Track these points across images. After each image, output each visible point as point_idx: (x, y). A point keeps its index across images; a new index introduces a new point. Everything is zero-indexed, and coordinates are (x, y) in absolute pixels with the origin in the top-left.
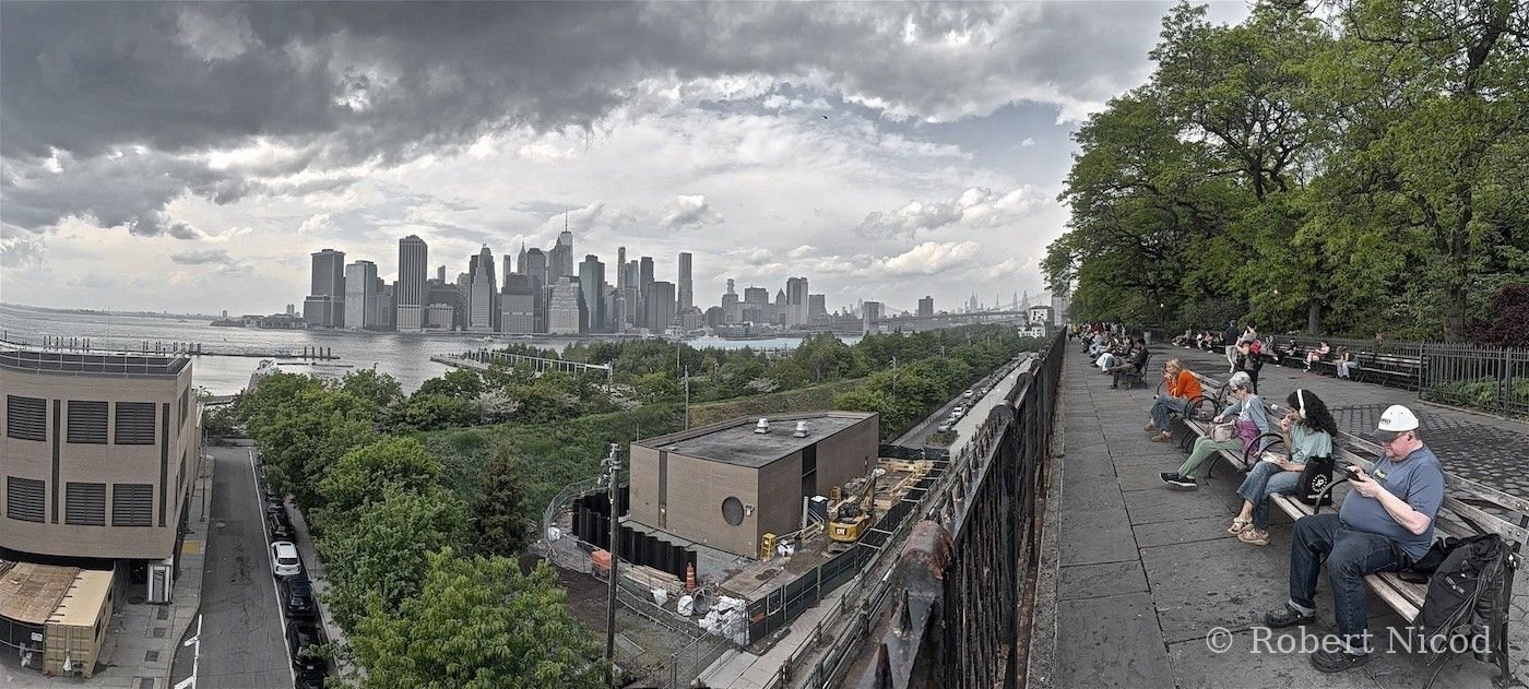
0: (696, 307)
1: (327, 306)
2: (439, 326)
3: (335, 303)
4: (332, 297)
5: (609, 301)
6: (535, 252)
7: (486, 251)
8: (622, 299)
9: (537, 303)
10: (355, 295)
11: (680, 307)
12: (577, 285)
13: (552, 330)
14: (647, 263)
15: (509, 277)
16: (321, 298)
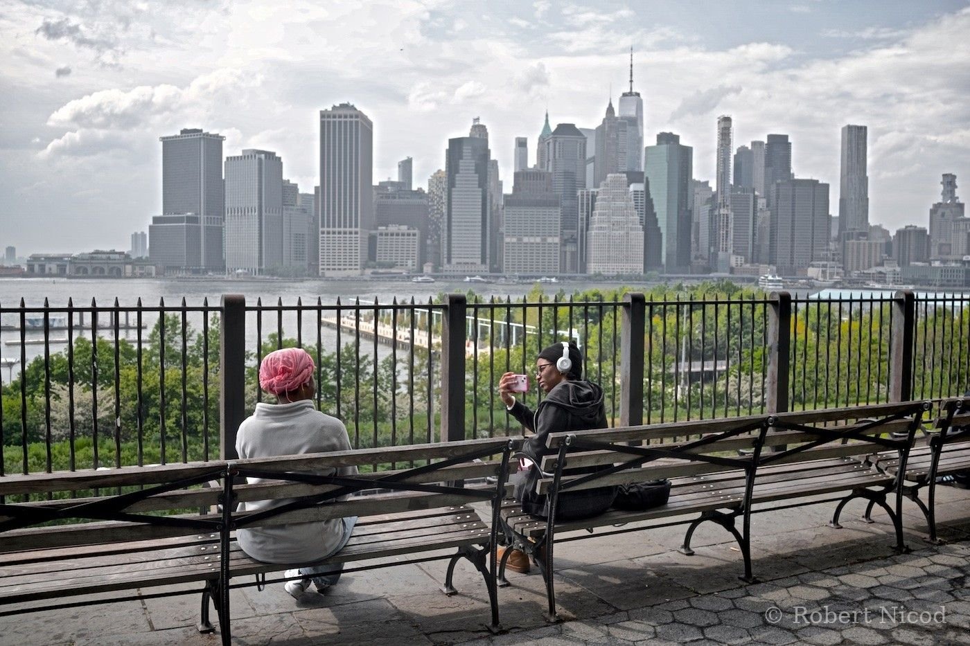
0: (878, 228)
1: (193, 235)
2: (392, 266)
3: (207, 228)
4: (202, 217)
5: (702, 214)
6: (567, 129)
7: (480, 131)
8: (723, 211)
9: (569, 220)
10: (243, 211)
11: (842, 227)
12: (640, 187)
13: (593, 268)
14: (779, 145)
15: (522, 176)
16: (180, 220)
